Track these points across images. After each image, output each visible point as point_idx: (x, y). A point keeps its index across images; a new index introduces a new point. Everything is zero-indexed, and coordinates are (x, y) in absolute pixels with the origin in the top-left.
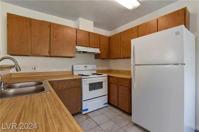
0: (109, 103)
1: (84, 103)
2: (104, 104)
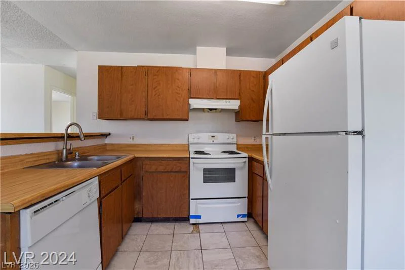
0: (250, 215)
1: (193, 203)
2: (238, 216)
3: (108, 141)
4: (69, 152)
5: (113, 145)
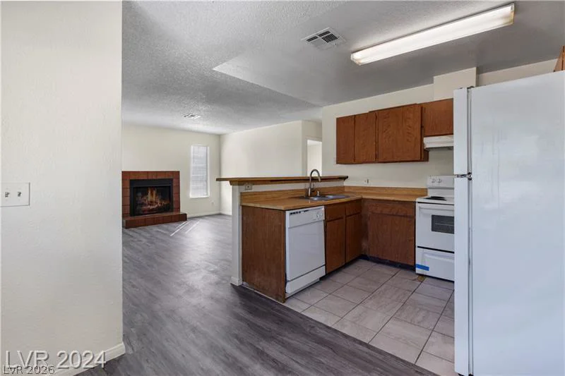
1: (419, 252)
3: (346, 183)
4: (313, 191)
5: (350, 187)
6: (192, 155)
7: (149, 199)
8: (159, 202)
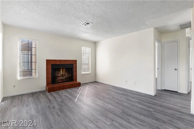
6: (83, 52)
7: (61, 73)
8: (67, 75)
